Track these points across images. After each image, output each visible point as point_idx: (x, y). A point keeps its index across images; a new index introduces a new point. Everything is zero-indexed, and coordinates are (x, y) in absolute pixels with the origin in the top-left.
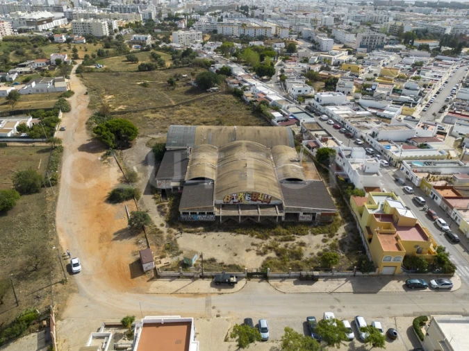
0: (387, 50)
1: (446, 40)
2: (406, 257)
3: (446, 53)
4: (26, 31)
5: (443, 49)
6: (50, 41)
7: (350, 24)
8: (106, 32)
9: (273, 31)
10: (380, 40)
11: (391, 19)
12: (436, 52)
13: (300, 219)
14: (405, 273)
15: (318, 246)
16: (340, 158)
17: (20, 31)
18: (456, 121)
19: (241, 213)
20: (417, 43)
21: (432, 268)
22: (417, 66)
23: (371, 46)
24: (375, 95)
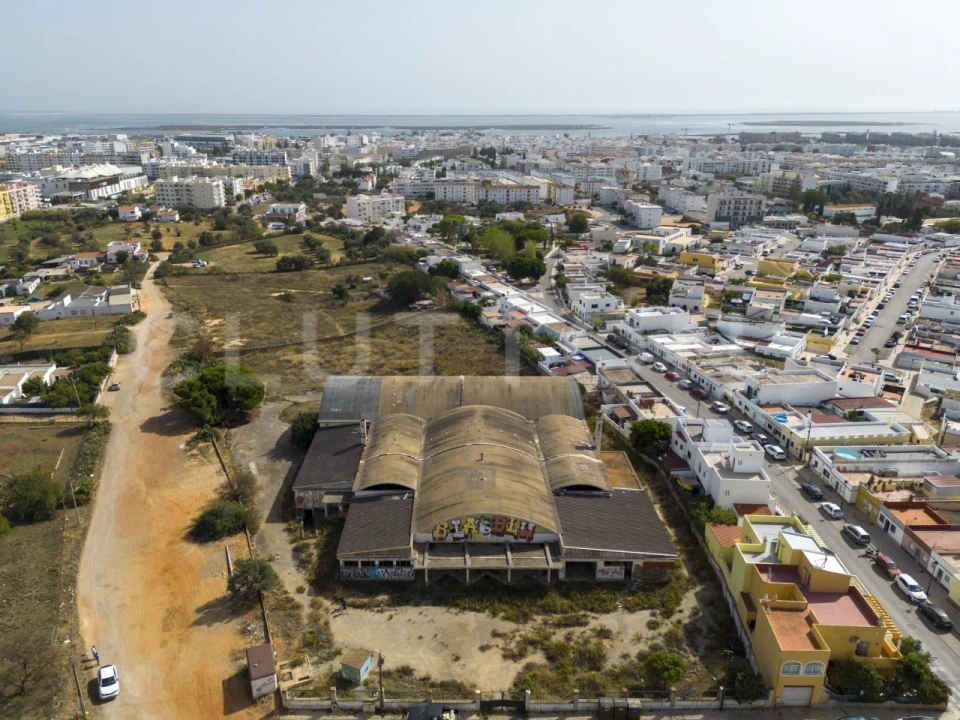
0: (770, 224)
1: (888, 204)
2: (832, 664)
3: (891, 229)
4: (66, 200)
5: (885, 220)
6: (110, 218)
7: (695, 178)
8: (220, 200)
9: (543, 193)
10: (754, 207)
11: (775, 167)
12: (870, 227)
13: (599, 576)
14: (833, 702)
15: (638, 639)
16: (680, 441)
17: (55, 201)
18: (923, 363)
19: (470, 562)
20: (831, 210)
21: (894, 691)
22: (834, 255)
23: (736, 217)
24: (749, 311)
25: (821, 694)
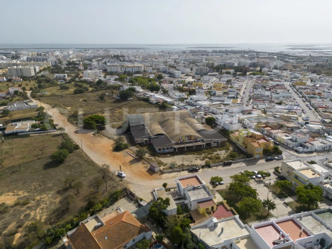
0: (210, 75)
1: (237, 69)
3: (239, 75)
5: (238, 73)
7: (184, 63)
10: (205, 71)
11: (204, 60)
12: (234, 75)
13: (212, 146)
15: (225, 154)
18: (258, 103)
19: (186, 145)
20: (224, 71)
22: (229, 82)
23: (202, 74)
24: (216, 95)
25: (262, 156)
